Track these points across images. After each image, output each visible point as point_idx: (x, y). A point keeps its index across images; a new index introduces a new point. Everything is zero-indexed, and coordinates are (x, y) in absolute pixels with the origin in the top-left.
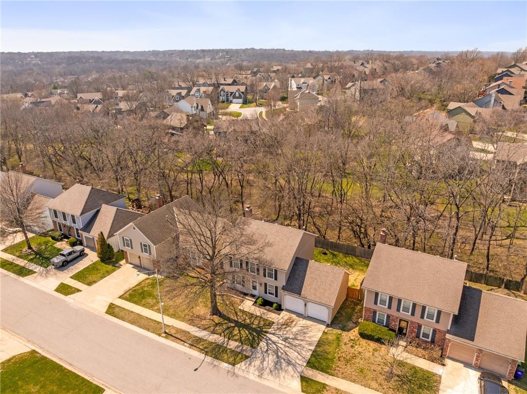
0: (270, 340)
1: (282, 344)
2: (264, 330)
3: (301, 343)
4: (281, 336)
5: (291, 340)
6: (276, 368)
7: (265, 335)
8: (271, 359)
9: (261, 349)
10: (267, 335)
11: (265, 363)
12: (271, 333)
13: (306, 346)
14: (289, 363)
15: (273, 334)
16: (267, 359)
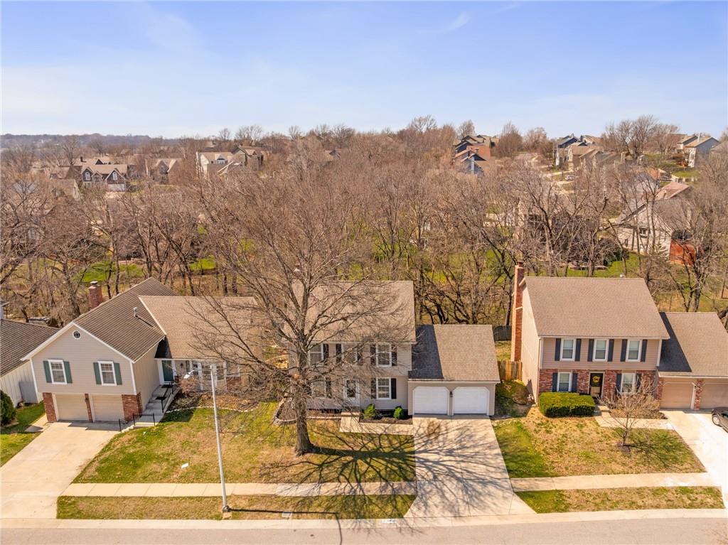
0: (428, 461)
1: (450, 460)
2: (406, 450)
3: (477, 450)
4: (441, 451)
5: (459, 451)
6: (471, 497)
7: (414, 457)
8: (451, 487)
9: (423, 477)
10: (416, 455)
11: (447, 495)
12: (420, 452)
13: (488, 451)
14: (484, 483)
15: (425, 451)
16: (445, 488)
